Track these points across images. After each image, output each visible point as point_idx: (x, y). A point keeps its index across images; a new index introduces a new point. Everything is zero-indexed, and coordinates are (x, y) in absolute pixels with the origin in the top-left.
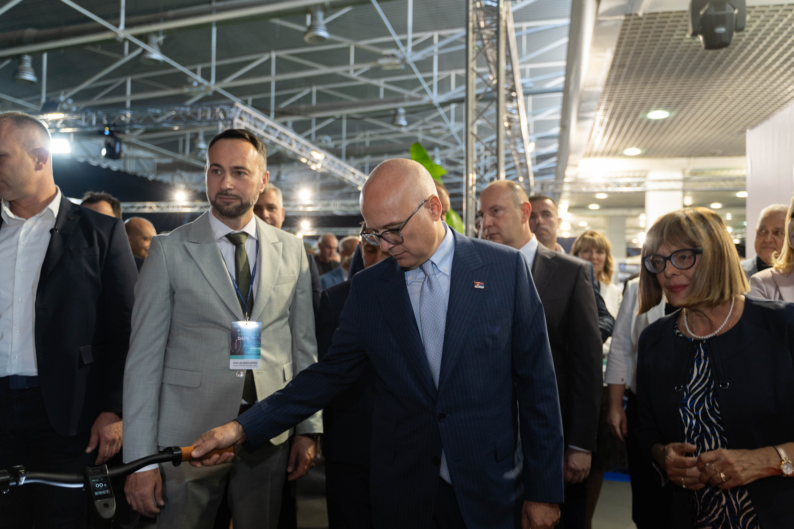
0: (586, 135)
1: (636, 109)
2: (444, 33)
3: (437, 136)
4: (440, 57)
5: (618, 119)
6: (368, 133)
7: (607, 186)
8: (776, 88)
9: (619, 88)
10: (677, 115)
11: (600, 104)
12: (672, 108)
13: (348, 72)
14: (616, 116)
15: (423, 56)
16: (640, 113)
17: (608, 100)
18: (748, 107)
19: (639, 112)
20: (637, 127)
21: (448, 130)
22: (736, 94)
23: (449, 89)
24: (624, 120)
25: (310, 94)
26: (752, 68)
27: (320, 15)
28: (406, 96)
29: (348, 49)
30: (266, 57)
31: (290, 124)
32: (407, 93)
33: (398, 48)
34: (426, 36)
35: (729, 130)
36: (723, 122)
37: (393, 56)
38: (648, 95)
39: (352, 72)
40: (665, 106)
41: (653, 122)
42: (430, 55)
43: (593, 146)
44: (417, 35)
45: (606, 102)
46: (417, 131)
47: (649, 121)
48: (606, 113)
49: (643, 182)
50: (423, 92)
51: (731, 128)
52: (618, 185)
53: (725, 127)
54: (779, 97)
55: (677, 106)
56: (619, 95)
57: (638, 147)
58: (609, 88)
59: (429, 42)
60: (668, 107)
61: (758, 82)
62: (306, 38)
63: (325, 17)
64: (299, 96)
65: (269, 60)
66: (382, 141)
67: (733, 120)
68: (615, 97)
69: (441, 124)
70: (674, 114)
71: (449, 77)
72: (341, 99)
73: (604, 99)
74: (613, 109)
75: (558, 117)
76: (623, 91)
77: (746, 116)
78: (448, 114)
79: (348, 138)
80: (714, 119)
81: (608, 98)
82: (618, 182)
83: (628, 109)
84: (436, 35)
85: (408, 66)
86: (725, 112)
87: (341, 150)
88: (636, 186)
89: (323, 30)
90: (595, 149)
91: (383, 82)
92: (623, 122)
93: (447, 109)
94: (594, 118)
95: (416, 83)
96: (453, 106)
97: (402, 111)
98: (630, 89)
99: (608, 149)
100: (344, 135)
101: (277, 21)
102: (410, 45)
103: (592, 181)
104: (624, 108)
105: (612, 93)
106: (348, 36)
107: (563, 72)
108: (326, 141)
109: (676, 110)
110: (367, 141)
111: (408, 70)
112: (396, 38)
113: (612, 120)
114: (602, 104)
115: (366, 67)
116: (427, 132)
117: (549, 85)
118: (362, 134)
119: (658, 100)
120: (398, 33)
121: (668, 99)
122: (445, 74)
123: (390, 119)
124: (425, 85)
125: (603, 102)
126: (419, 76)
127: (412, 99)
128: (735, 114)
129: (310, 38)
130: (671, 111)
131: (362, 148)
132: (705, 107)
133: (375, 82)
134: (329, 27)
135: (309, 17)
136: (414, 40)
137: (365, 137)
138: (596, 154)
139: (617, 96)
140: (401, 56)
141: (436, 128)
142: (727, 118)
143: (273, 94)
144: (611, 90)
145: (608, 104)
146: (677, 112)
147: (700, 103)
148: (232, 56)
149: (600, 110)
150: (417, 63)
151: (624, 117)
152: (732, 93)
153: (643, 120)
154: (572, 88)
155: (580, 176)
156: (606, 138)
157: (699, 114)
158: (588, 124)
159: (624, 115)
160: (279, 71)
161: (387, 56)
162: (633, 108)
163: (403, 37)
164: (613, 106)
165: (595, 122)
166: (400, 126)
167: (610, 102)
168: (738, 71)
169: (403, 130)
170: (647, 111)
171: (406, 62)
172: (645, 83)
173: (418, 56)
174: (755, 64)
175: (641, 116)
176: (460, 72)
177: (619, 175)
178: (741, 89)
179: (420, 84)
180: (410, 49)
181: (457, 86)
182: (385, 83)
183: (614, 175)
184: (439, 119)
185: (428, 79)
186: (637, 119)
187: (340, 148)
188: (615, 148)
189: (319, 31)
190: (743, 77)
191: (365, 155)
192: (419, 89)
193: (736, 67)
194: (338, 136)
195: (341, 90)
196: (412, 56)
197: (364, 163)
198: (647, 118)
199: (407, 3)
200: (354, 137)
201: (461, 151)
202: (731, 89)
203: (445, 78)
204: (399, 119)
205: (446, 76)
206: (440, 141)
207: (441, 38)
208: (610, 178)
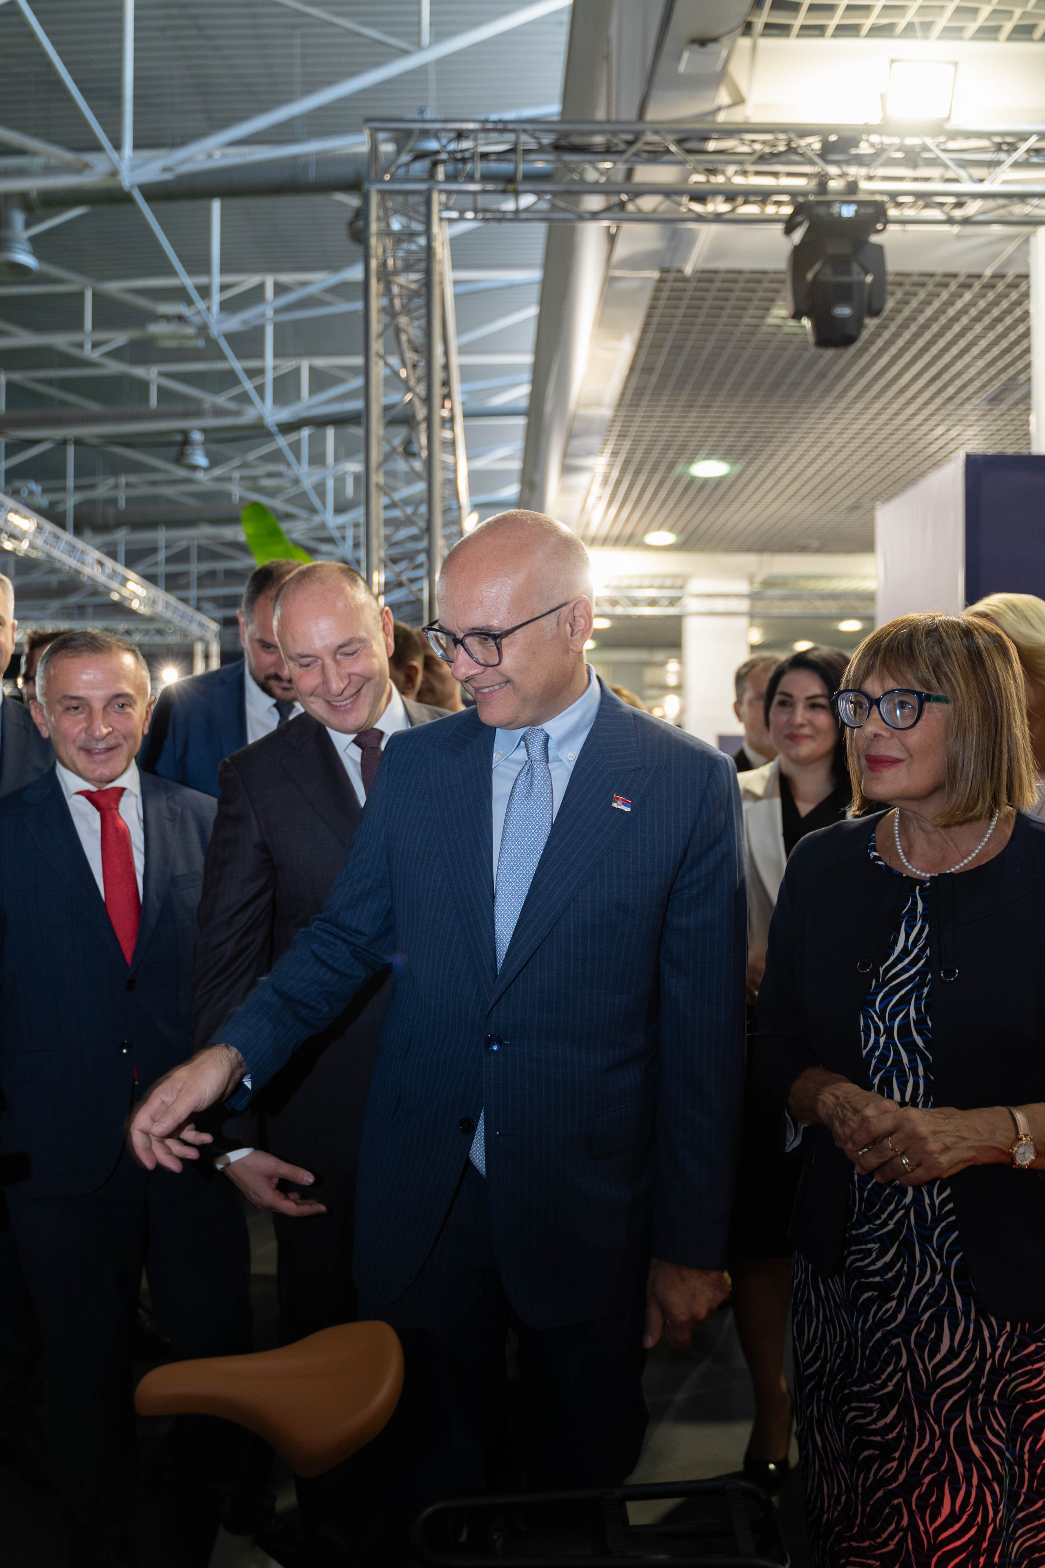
0: (577, 501)
1: (670, 455)
2: (286, 278)
3: (272, 493)
4: (279, 328)
5: (637, 473)
6: (123, 480)
7: (614, 603)
8: (914, 430)
9: (641, 412)
10: (742, 470)
11: (604, 442)
12: (735, 456)
13: (81, 346)
14: (633, 467)
15: (244, 322)
16: (678, 464)
17: (619, 436)
18: (866, 463)
19: (676, 462)
20: (670, 492)
21: (296, 481)
22: (846, 436)
23: (298, 397)
24: (648, 476)
26: (876, 388)
27: (18, 218)
28: (207, 406)
29: (80, 295)
32: (210, 400)
33: (190, 302)
34: (250, 281)
35: (831, 504)
36: (822, 488)
37: (180, 318)
38: (693, 430)
39: (88, 346)
40: (722, 452)
41: (701, 482)
42: (259, 322)
43: (588, 524)
44: (230, 279)
45: (615, 438)
46: (229, 479)
47: (693, 479)
48: (615, 461)
49: (680, 598)
50: (244, 398)
51: (835, 501)
52: (635, 603)
53: (825, 498)
54: (918, 447)
55: (743, 454)
56: (639, 427)
57: (671, 530)
58: (623, 413)
59: (255, 295)
60: (727, 454)
61: (884, 417)
63: (28, 225)
66: (154, 499)
67: (840, 485)
68: (633, 431)
69: (281, 468)
70: (738, 467)
71: (297, 371)
72: (63, 403)
73: (612, 434)
74: (628, 453)
75: (516, 465)
76: (647, 418)
77: (863, 479)
78: (295, 447)
79: (77, 488)
80: (806, 482)
81: (620, 431)
82: (633, 597)
83: (656, 455)
84: (270, 281)
85: (212, 342)
86: (826, 470)
87: (64, 513)
88: (667, 606)
89: (25, 251)
90: (593, 530)
91: (156, 373)
92: (645, 481)
93: (293, 437)
94: (590, 469)
95: (229, 379)
96: (305, 433)
97: (197, 436)
98: (661, 417)
99: (616, 531)
100: (70, 482)
102: (216, 297)
104: (648, 452)
105: (628, 422)
106: (79, 268)
107: (527, 376)
108: (31, 493)
109: (741, 461)
110: (122, 495)
111: (212, 351)
112: (188, 282)
113: (626, 475)
114: (609, 442)
115: (120, 338)
116: (252, 483)
117: (499, 401)
118: (111, 481)
119: (711, 441)
120: (190, 273)
121: (729, 441)
122: (288, 365)
123: (174, 451)
124: (248, 385)
125: (610, 438)
126: (237, 365)
127: (219, 412)
128: (844, 475)
130: (733, 463)
131: (111, 511)
132: (793, 458)
133: (139, 371)
134: (38, 245)
136: (224, 288)
137: (116, 487)
138: (593, 541)
139: (636, 429)
140: (197, 320)
141: (270, 475)
142: (829, 481)
144: (626, 416)
145: (619, 442)
146: (744, 464)
147: (784, 450)
149: (604, 454)
150: (230, 337)
151: (648, 471)
152: (839, 433)
153: (682, 477)
154: (548, 407)
156: (613, 511)
157: (781, 470)
158: (581, 480)
159: (648, 467)
161: (168, 318)
162: (665, 453)
163: (202, 280)
164: (628, 447)
165: (593, 477)
166: (195, 468)
167: (624, 440)
168: (853, 393)
169: (200, 475)
170: (691, 461)
171: (208, 334)
172: (689, 406)
173: (234, 323)
174: (883, 382)
175: (678, 469)
176: (320, 362)
177: (636, 582)
178: (856, 427)
179: (237, 382)
180: (215, 308)
181: (313, 391)
182: (162, 374)
183: (625, 583)
184: (276, 456)
185: (255, 373)
186: (670, 475)
187: (60, 508)
188: (628, 530)
189: (16, 252)
190: (860, 405)
191: (118, 525)
192: (235, 391)
193: (850, 385)
194: (56, 483)
195: (65, 384)
196: (220, 322)
197: (115, 544)
198: (688, 474)
199: (208, 211)
200: (91, 487)
201: (323, 526)
202: (838, 427)
203: (289, 372)
204: (192, 454)
205: (290, 369)
206: (278, 504)
207: (280, 289)
208: (618, 588)
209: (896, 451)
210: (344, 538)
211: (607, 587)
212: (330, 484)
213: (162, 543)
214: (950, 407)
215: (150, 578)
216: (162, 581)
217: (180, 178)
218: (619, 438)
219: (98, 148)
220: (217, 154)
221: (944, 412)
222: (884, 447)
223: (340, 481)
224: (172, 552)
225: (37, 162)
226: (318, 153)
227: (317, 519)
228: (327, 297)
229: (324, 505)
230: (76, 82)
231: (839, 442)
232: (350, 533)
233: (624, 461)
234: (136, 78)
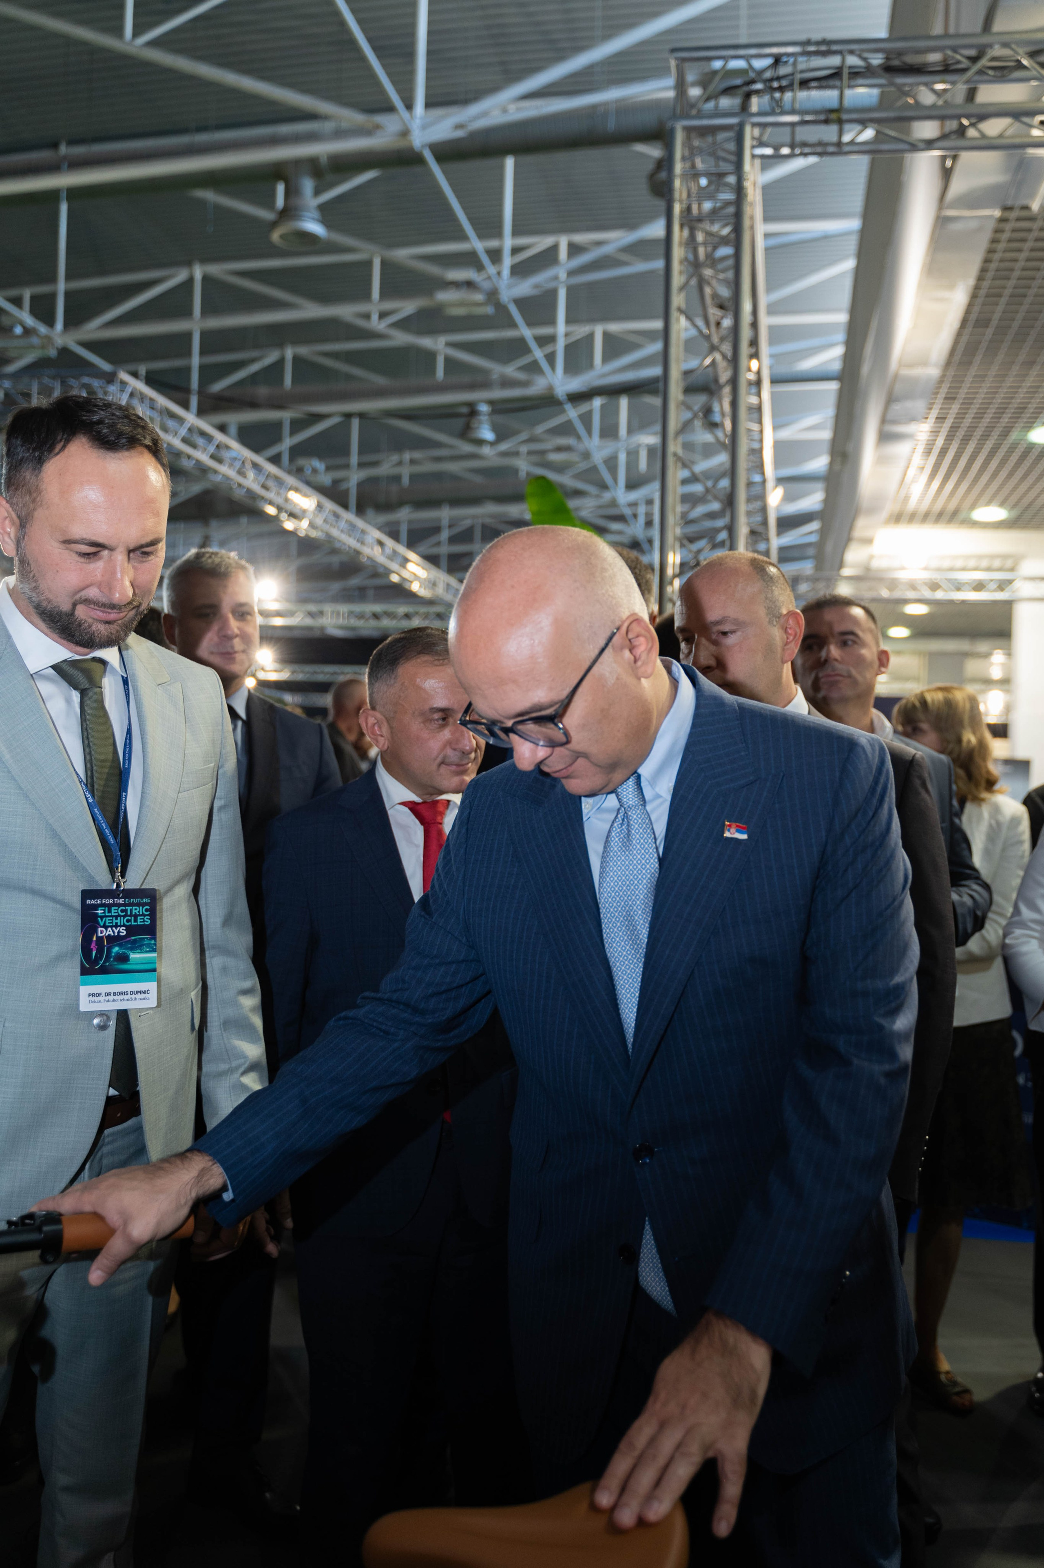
0: (896, 471)
1: (1005, 420)
2: (580, 238)
3: (560, 468)
4: (572, 291)
5: (966, 440)
6: (407, 456)
7: (935, 586)
9: (972, 371)
11: (929, 406)
13: (367, 316)
14: (960, 433)
15: (536, 286)
16: (1014, 429)
17: (946, 398)
19: (1012, 427)
20: (1004, 462)
21: (587, 455)
23: (591, 365)
24: (978, 445)
25: (281, 362)
27: (308, 185)
28: (495, 377)
29: (368, 264)
30: (181, 276)
31: (233, 430)
32: (498, 370)
33: (480, 267)
34: (541, 243)
37: (469, 285)
38: (1033, 391)
39: (375, 317)
41: (1039, 450)
42: (551, 285)
43: (907, 498)
44: (522, 241)
45: (942, 400)
46: (516, 454)
47: (1031, 446)
48: (940, 427)
49: (1010, 582)
50: (534, 368)
52: (959, 586)
56: (970, 388)
57: (1003, 504)
58: (952, 372)
59: (549, 257)
62: (275, 236)
63: (317, 192)
64: (255, 367)
65: (189, 283)
66: (438, 476)
68: (963, 392)
69: (570, 441)
71: (591, 337)
72: (349, 377)
73: (938, 396)
74: (955, 419)
76: (980, 378)
78: (586, 419)
79: (361, 465)
81: (948, 393)
82: (956, 580)
83: (988, 420)
84: (563, 242)
85: (501, 308)
87: (347, 491)
88: (995, 590)
89: (313, 219)
90: (912, 504)
91: (444, 343)
92: (975, 449)
93: (584, 408)
94: (910, 437)
95: (519, 347)
96: (597, 403)
97: (484, 408)
98: (996, 375)
99: (938, 506)
100: (354, 459)
101: (209, 195)
102: (508, 261)
103: (903, 576)
104: (978, 417)
105: (957, 382)
106: (369, 236)
107: (841, 336)
108: (315, 471)
110: (406, 472)
111: (502, 318)
112: (479, 245)
113: (952, 444)
114: (934, 406)
115: (408, 307)
116: (540, 458)
117: (809, 364)
118: (395, 458)
120: (482, 236)
122: (581, 331)
123: (460, 423)
124: (538, 354)
125: (936, 401)
126: (527, 333)
127: (507, 383)
129: (282, 237)
131: (394, 488)
133: (426, 342)
134: (326, 213)
135: (280, 188)
136: (515, 251)
137: (400, 463)
138: (911, 518)
139: (966, 390)
140: (486, 285)
143: (196, 360)
144: (956, 376)
145: (946, 406)
148: (103, 273)
149: (927, 420)
150: (520, 302)
151: (978, 437)
153: (1018, 444)
155: (875, 564)
156: (936, 484)
158: (900, 449)
159: (978, 433)
160: (209, 309)
161: (456, 285)
162: (998, 418)
163: (493, 244)
164: (956, 411)
165: (913, 446)
166: (480, 442)
167: (951, 403)
169: (486, 450)
170: (1029, 426)
171: (498, 299)
172: (1030, 363)
173: (525, 288)
175: (1014, 436)
176: (614, 327)
177: (959, 564)
179: (527, 350)
180: (506, 272)
181: (606, 359)
182: (449, 344)
183: (947, 564)
184: (567, 429)
185: (545, 341)
186: (1005, 442)
187: (344, 486)
188: (952, 506)
189: (304, 220)
191: (400, 504)
192: (524, 361)
194: (339, 461)
195: (350, 357)
196: (510, 287)
197: (397, 523)
198: (1026, 440)
199: (502, 168)
200: (375, 464)
201: (613, 503)
203: (582, 338)
204: (478, 428)
205: (583, 335)
206: (566, 480)
207: (574, 249)
208: (939, 569)
210: (635, 516)
211: (926, 568)
212: (622, 458)
213: (445, 522)
215: (432, 560)
216: (444, 562)
217: (473, 135)
218: (947, 401)
219: (390, 109)
220: (512, 108)
223: (633, 454)
224: (456, 530)
225: (328, 126)
226: (617, 101)
227: (607, 496)
228: (624, 257)
229: (615, 480)
230: (370, 40)
232: (642, 510)
233: (951, 427)
234: (430, 33)
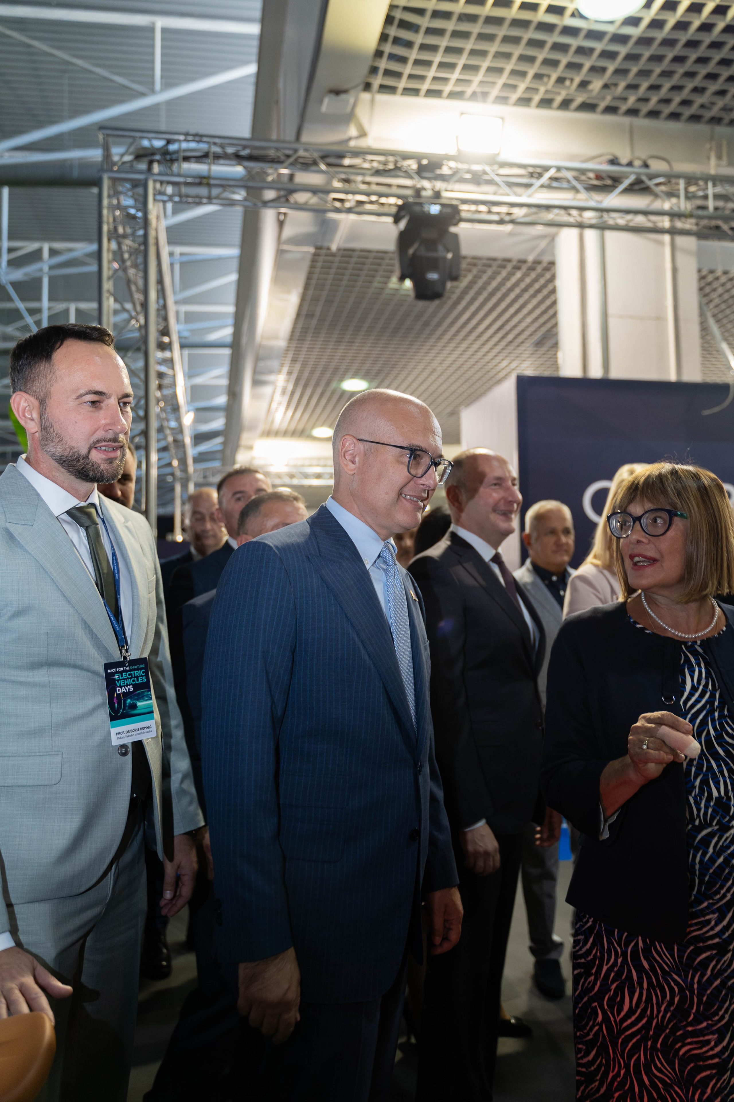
0: (264, 405)
1: (328, 375)
2: (58, 245)
4: (53, 280)
5: (305, 387)
7: (292, 476)
8: (488, 362)
9: (307, 344)
11: (282, 365)
12: (371, 376)
14: (302, 382)
15: (26, 274)
16: (333, 381)
17: (292, 361)
19: (331, 380)
20: (328, 401)
22: (445, 365)
24: (313, 388)
26: (463, 333)
34: (31, 246)
38: (342, 358)
40: (363, 374)
42: (37, 275)
43: (272, 422)
44: (15, 244)
45: (290, 362)
47: (344, 392)
48: (290, 378)
50: (26, 329)
51: (439, 409)
52: (306, 477)
55: (377, 375)
56: (306, 355)
58: (294, 344)
59: (36, 256)
60: (366, 375)
68: (301, 357)
71: (66, 311)
73: (287, 359)
74: (298, 373)
75: (224, 382)
76: (311, 349)
81: (293, 357)
82: (305, 473)
83: (318, 375)
84: (46, 247)
86: (433, 388)
88: (328, 479)
90: (276, 426)
92: (311, 393)
94: (273, 383)
95: (14, 315)
98: (321, 348)
99: (292, 427)
102: (5, 257)
103: (274, 469)
104: (312, 372)
105: (298, 351)
107: (231, 321)
109: (376, 380)
113: (298, 388)
114: (285, 365)
117: (213, 337)
119: (355, 366)
121: (367, 366)
122: (60, 306)
124: (29, 320)
125: (286, 362)
126: (21, 306)
127: (7, 339)
130: (369, 382)
136: (10, 250)
138: (277, 434)
139: (304, 356)
144: (296, 347)
145: (292, 365)
146: (378, 382)
149: (282, 373)
150: (16, 285)
152: (440, 363)
153: (336, 390)
154: (244, 340)
156: (290, 413)
158: (267, 390)
159: (313, 382)
162: (324, 374)
164: (298, 369)
165: (275, 389)
167: (295, 364)
170: (342, 379)
172: (339, 342)
173: (18, 275)
174: (465, 331)
175: (333, 385)
176: (83, 306)
177: (307, 462)
178: (450, 359)
179: (20, 317)
180: (4, 264)
183: (299, 463)
185: (34, 312)
186: (328, 389)
188: (301, 427)
190: (452, 345)
192: (20, 324)
193: (446, 331)
196: (7, 274)
198: (340, 388)
202: (439, 359)
203: (61, 312)
205: (62, 309)
207: (53, 252)
208: (295, 466)
209: (477, 376)
211: (286, 465)
214: (511, 348)
218: (293, 362)
220: (5, 154)
221: (506, 352)
222: (470, 373)
226: (80, 159)
228: (88, 260)
231: (440, 369)
233: (296, 378)
